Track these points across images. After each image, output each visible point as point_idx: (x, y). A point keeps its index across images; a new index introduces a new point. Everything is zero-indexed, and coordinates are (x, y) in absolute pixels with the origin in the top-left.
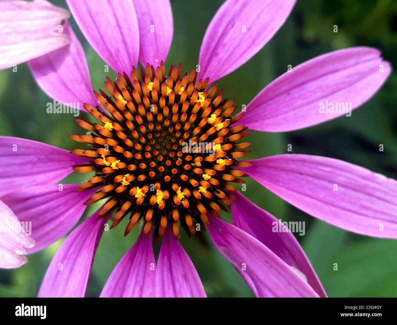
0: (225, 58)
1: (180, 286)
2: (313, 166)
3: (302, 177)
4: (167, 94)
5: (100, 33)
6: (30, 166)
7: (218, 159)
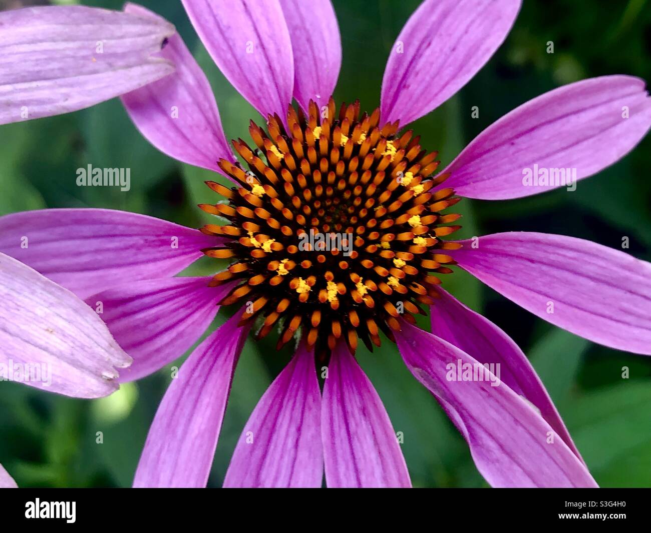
0: (418, 92)
1: (357, 425)
2: (550, 249)
3: (533, 265)
4: (341, 143)
5: (234, 55)
6: (132, 252)
7: (416, 237)
